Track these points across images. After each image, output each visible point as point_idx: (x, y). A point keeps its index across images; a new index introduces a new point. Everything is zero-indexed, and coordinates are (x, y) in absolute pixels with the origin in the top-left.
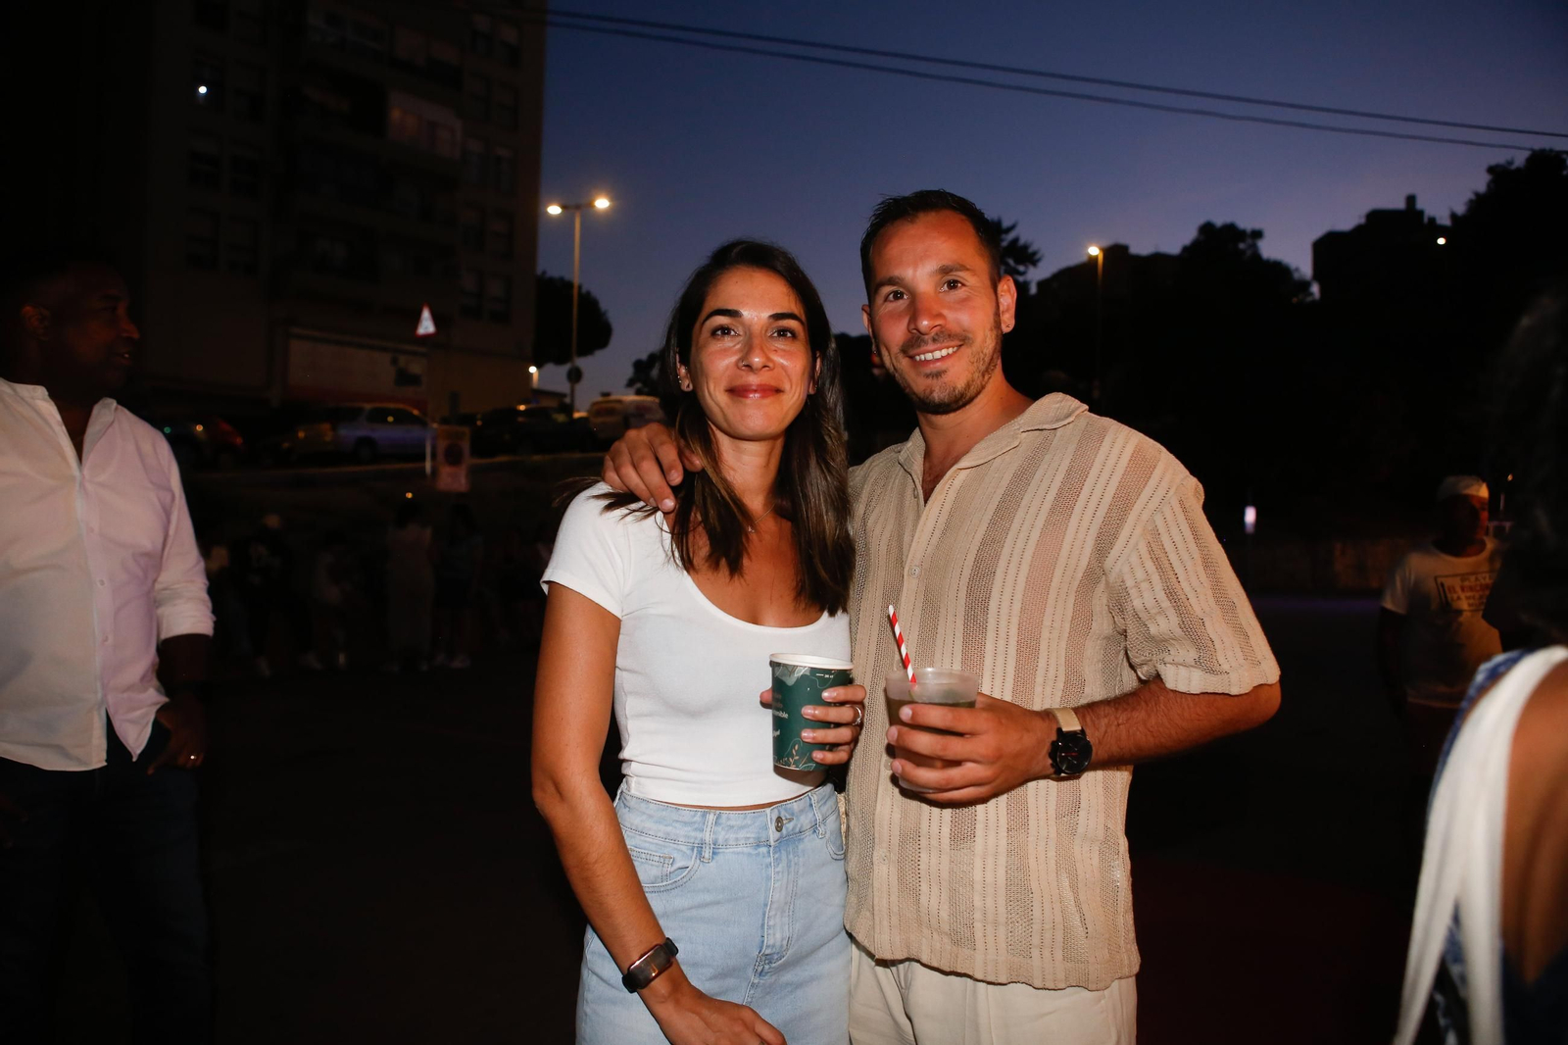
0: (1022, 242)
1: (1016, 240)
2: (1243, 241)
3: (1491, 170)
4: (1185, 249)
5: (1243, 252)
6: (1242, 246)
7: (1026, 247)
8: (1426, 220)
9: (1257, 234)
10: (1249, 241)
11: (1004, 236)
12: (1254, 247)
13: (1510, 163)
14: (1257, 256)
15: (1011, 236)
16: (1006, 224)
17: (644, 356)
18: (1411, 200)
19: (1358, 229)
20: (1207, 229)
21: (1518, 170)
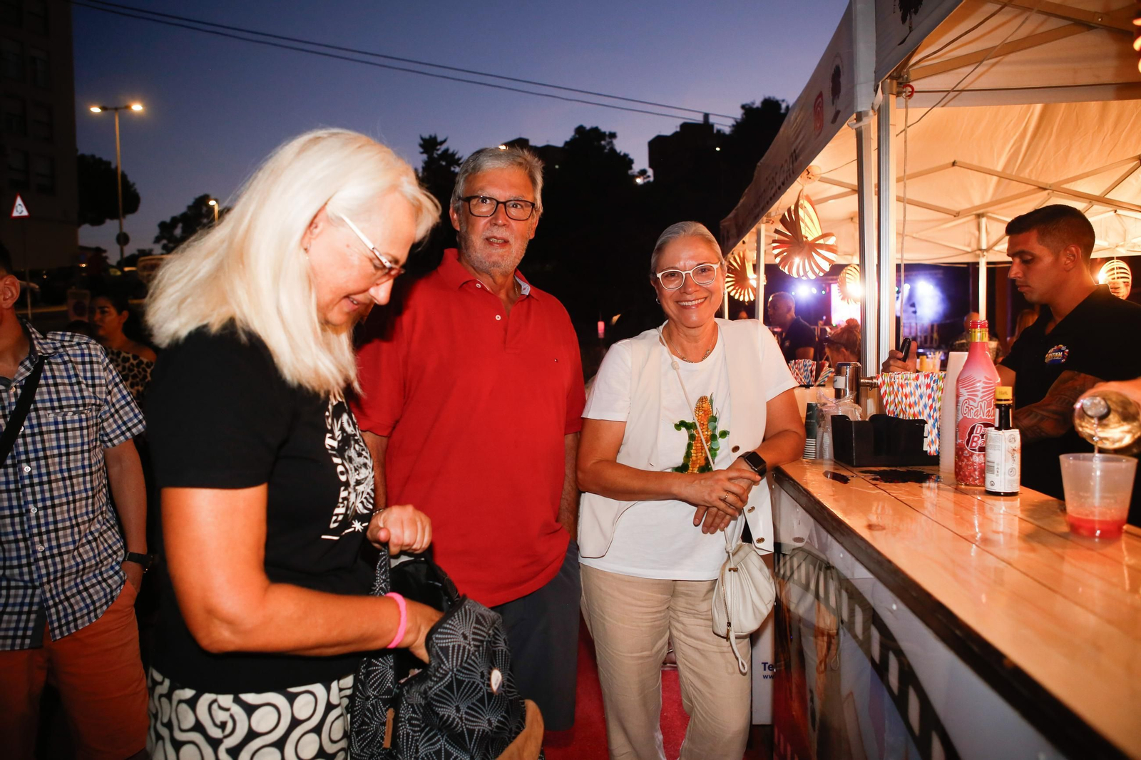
0: (451, 151)
1: (447, 150)
2: (604, 140)
3: (743, 107)
4: (567, 143)
5: (604, 147)
6: (603, 143)
7: (453, 155)
8: (715, 131)
9: (613, 135)
10: (608, 140)
11: (438, 147)
12: (611, 143)
13: (753, 103)
14: (613, 150)
15: (443, 147)
16: (440, 139)
17: (168, 220)
18: (706, 116)
19: (676, 134)
20: (580, 130)
21: (757, 108)
